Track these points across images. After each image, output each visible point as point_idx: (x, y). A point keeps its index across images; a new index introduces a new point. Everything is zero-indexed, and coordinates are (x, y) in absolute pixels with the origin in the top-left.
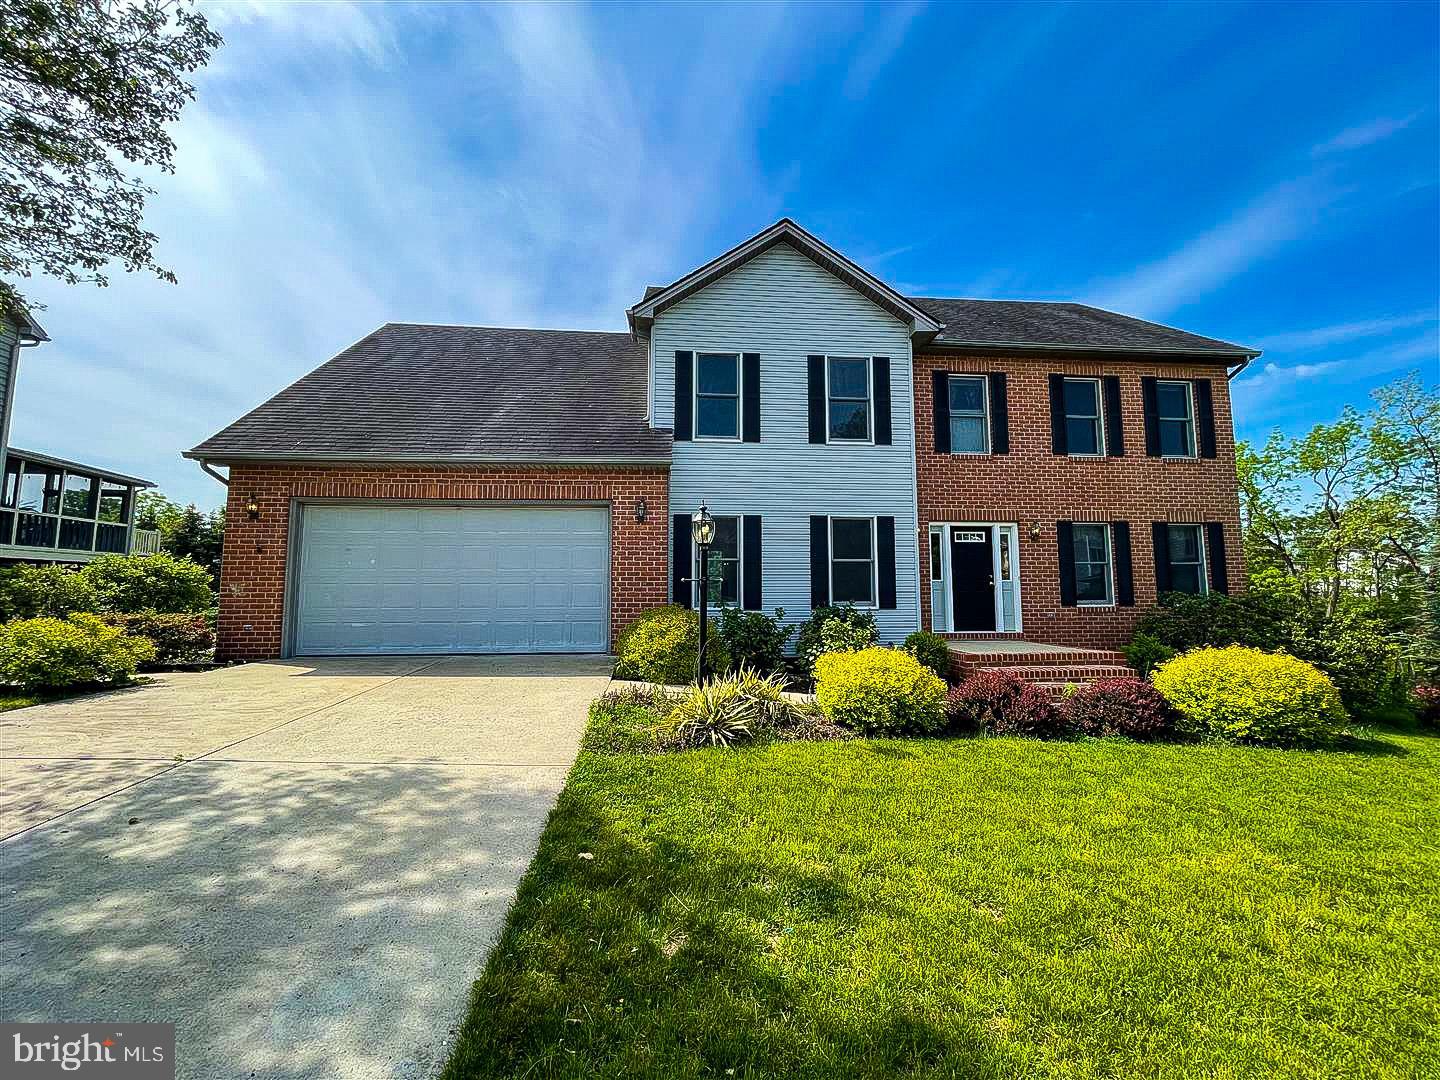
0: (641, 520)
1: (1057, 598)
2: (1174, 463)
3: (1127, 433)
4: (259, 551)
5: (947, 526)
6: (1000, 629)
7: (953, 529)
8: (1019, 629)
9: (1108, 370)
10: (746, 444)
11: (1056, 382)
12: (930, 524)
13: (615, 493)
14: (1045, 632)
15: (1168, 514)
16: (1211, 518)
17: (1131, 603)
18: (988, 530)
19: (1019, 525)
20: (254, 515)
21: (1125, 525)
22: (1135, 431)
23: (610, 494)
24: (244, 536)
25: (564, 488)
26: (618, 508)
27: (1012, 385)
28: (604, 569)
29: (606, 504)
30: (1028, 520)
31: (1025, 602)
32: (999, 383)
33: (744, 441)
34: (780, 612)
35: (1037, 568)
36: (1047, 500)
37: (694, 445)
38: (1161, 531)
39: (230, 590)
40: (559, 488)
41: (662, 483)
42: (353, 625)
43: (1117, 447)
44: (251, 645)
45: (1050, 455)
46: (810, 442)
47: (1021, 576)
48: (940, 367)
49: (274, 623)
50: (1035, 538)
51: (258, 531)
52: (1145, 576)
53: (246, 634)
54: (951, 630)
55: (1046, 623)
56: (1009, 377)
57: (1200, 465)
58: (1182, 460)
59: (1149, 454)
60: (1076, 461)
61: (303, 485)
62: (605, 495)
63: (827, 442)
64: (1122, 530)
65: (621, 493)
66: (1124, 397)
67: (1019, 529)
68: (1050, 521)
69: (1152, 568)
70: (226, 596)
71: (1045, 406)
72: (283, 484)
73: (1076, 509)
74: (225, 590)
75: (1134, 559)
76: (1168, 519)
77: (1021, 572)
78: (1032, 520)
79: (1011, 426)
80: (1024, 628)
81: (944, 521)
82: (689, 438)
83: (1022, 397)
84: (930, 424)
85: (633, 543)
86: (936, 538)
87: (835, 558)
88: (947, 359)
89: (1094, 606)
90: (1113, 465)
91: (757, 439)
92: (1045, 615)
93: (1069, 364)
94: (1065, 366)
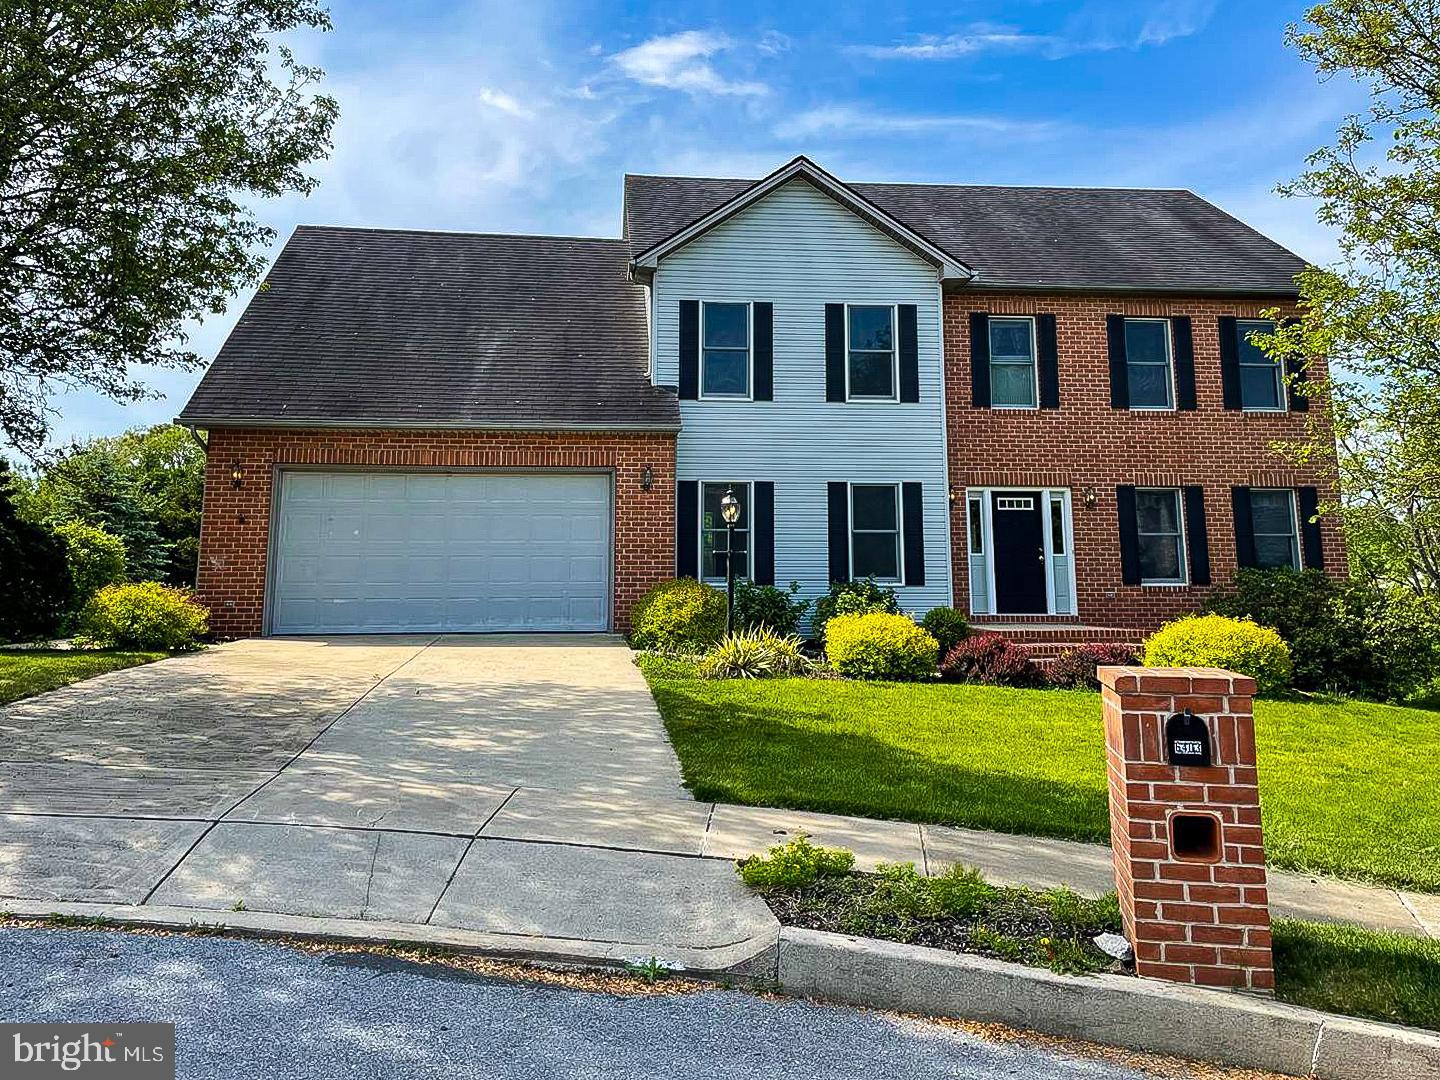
0: (646, 488)
1: (1119, 576)
2: (1257, 418)
3: (1201, 382)
4: (242, 521)
5: (988, 491)
6: (1052, 612)
7: (995, 495)
8: (1074, 612)
9: (1176, 310)
10: (759, 403)
11: (1115, 324)
12: (968, 489)
13: (618, 460)
14: (1104, 615)
15: (1251, 477)
16: (1303, 482)
17: (1207, 581)
18: (1037, 496)
19: (1072, 490)
20: (238, 483)
21: (1199, 490)
22: (1210, 380)
23: (613, 462)
24: (225, 506)
25: (565, 454)
26: (622, 476)
27: (1064, 327)
28: (605, 542)
29: (609, 471)
30: (1081, 485)
31: (1080, 580)
32: (1047, 324)
33: (755, 399)
34: (795, 588)
35: (1093, 540)
36: (1105, 461)
37: (701, 404)
38: (1242, 497)
39: (210, 563)
40: (559, 454)
41: (668, 449)
42: (335, 601)
43: (1188, 400)
44: (232, 622)
45: (1109, 409)
46: (828, 401)
47: (1076, 549)
48: (978, 308)
49: (257, 599)
50: (1091, 505)
51: (240, 500)
52: (1224, 550)
53: (227, 610)
54: (993, 612)
55: (1104, 605)
56: (1060, 320)
57: (1290, 419)
58: (1266, 413)
59: (1227, 407)
60: (1138, 416)
61: (288, 450)
62: (608, 461)
63: (847, 400)
64: (1195, 496)
65: (625, 460)
66: (1197, 341)
67: (1072, 495)
68: (1109, 485)
69: (1232, 540)
70: (206, 569)
71: (1102, 353)
72: (267, 450)
73: (1140, 471)
74: (205, 563)
75: (1210, 530)
76: (1251, 482)
77: (1075, 545)
78: (1087, 485)
79: (1062, 375)
80: (1079, 610)
81: (982, 485)
82: (695, 397)
83: (1074, 343)
84: (967, 374)
85: (638, 513)
86: (975, 505)
87: (855, 528)
88: (987, 299)
89: (1162, 585)
90: (1184, 420)
91: (769, 397)
92: (1104, 595)
93: (1130, 302)
94: (1126, 306)
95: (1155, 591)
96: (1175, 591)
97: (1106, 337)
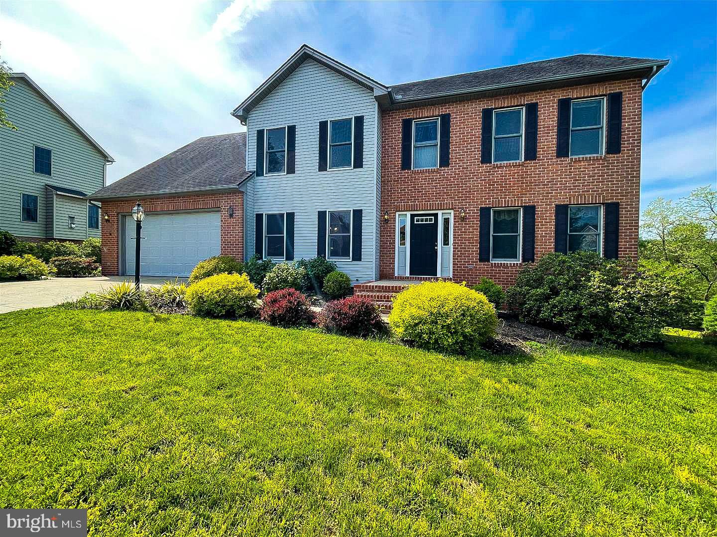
0: (231, 216)
1: (476, 256)
2: (580, 160)
3: (541, 142)
5: (409, 214)
6: (439, 275)
7: (412, 216)
8: (451, 275)
9: (530, 99)
10: (288, 175)
11: (487, 114)
12: (397, 213)
13: (222, 204)
14: (466, 278)
15: (570, 198)
16: (609, 200)
17: (532, 260)
18: (436, 215)
19: (455, 211)
21: (533, 208)
22: (548, 140)
23: (219, 205)
24: (106, 229)
25: (202, 203)
26: (223, 211)
27: (455, 120)
29: (217, 210)
30: (460, 208)
31: (454, 259)
32: (446, 121)
33: (287, 173)
35: (464, 238)
36: (474, 194)
37: (265, 178)
38: (561, 210)
39: (104, 250)
40: (200, 203)
41: (240, 198)
43: (531, 154)
44: (110, 270)
45: (479, 165)
46: (319, 171)
47: (454, 243)
48: (408, 116)
49: (116, 262)
50: (463, 219)
52: (546, 242)
53: (109, 266)
54: (408, 275)
55: (467, 272)
56: (453, 116)
57: (605, 160)
58: (586, 158)
59: (558, 156)
60: (497, 167)
62: (217, 205)
63: (328, 170)
64: (530, 211)
66: (541, 117)
67: (455, 214)
68: (475, 207)
69: (552, 236)
71: (478, 132)
72: (116, 208)
73: (496, 198)
75: (538, 230)
76: (570, 201)
77: (455, 240)
78: (464, 208)
79: (453, 147)
80: (454, 275)
82: (263, 175)
83: (461, 128)
84: (399, 153)
85: (229, 228)
87: (330, 233)
88: (412, 110)
89: (503, 262)
90: (528, 166)
91: (293, 172)
92: (467, 267)
93: (498, 99)
94: (495, 102)
95: (498, 266)
96: (511, 266)
97: (481, 122)
